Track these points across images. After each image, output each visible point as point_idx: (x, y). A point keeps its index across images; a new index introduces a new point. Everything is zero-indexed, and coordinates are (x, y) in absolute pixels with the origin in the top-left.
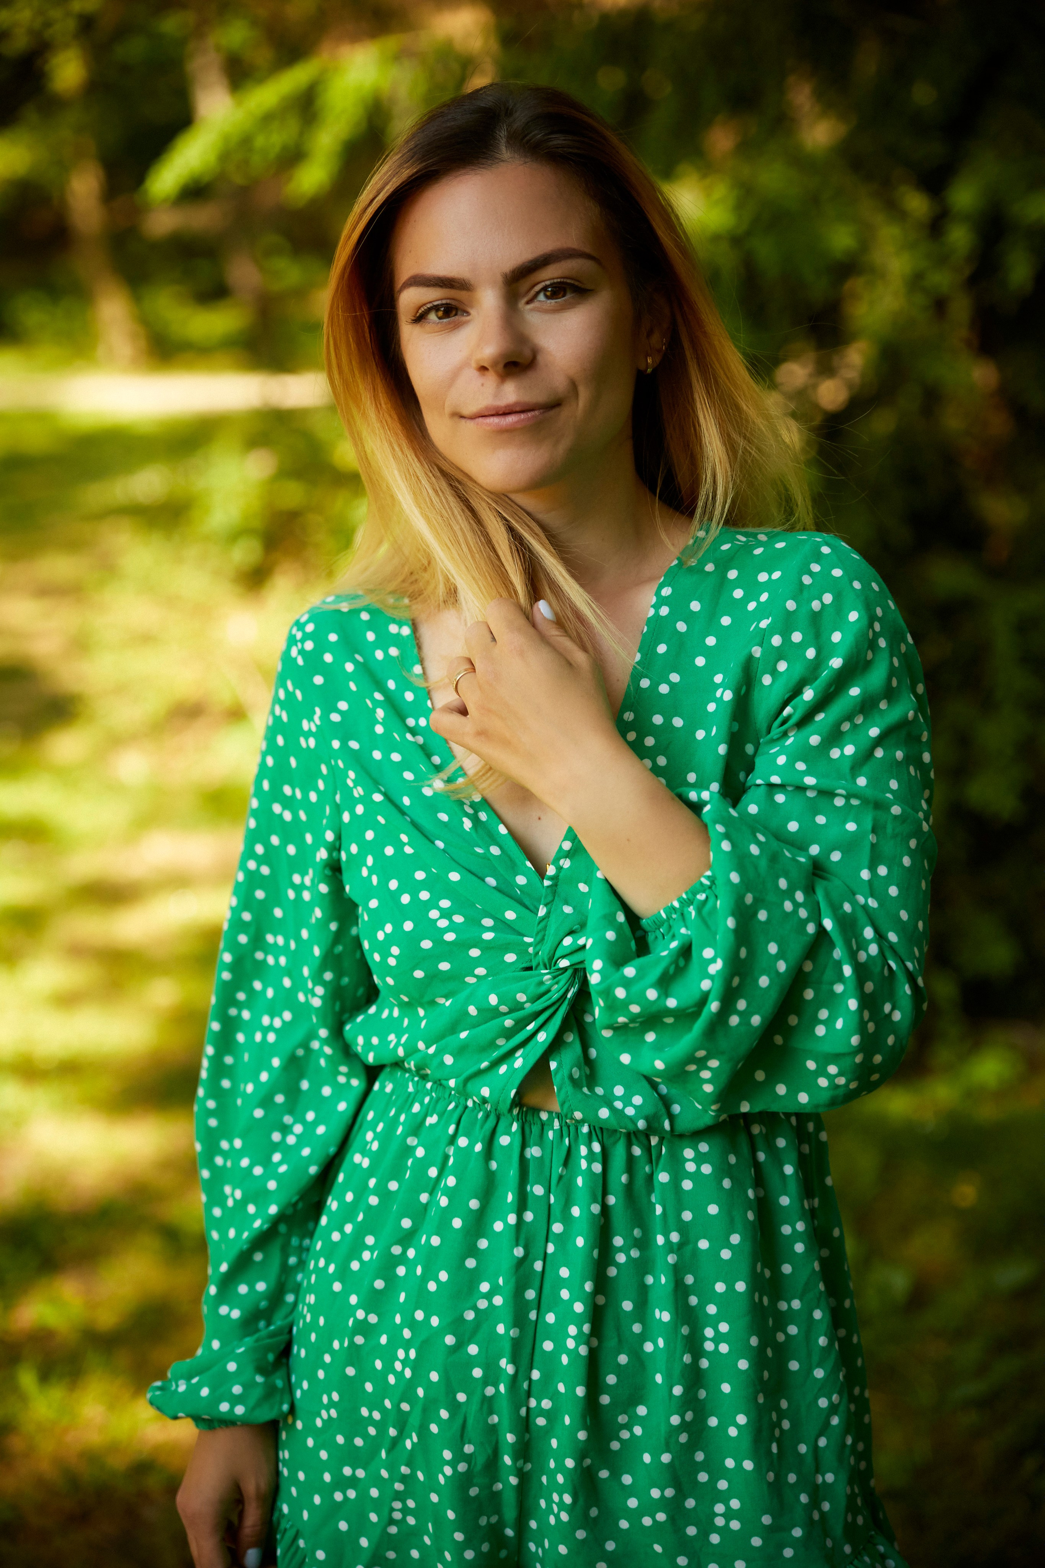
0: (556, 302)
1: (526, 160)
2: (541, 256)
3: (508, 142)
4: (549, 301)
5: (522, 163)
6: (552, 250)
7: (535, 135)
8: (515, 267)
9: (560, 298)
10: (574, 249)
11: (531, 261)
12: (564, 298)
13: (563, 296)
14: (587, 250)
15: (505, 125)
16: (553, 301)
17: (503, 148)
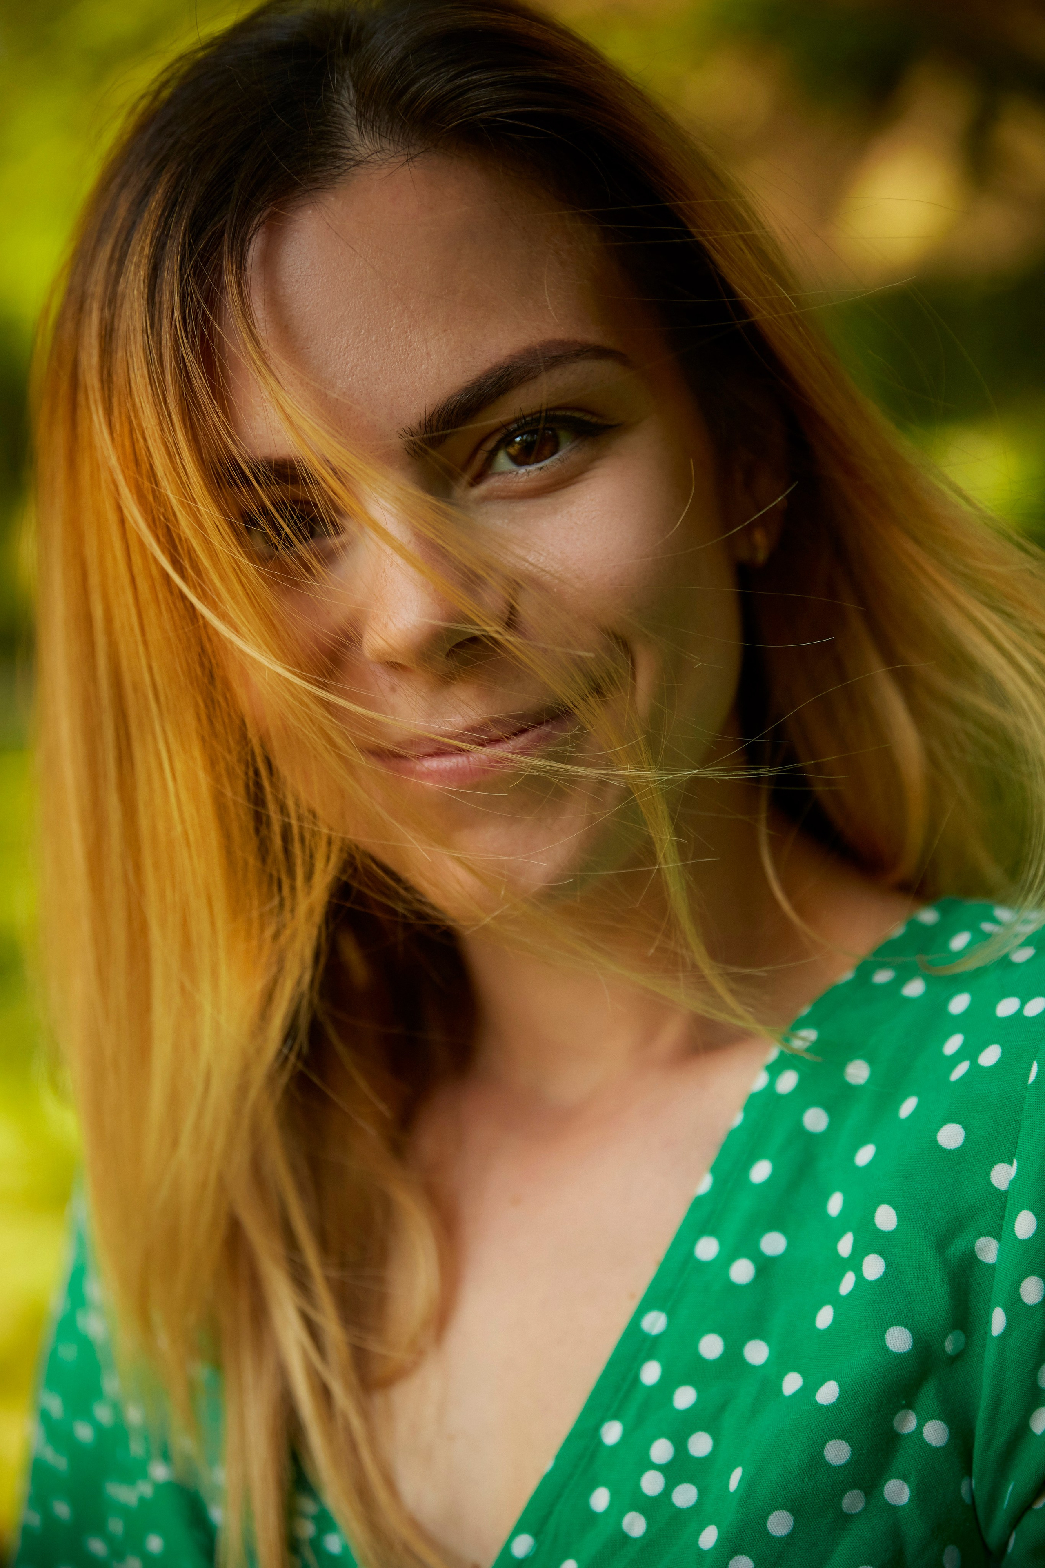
0: (541, 469)
1: (413, 152)
2: (488, 374)
3: (360, 115)
4: (522, 470)
5: (403, 159)
6: (510, 356)
7: (423, 88)
8: (430, 410)
9: (546, 458)
10: (562, 343)
11: (466, 390)
12: (556, 457)
13: (554, 453)
14: (592, 336)
15: (347, 76)
16: (533, 468)
17: (353, 131)
